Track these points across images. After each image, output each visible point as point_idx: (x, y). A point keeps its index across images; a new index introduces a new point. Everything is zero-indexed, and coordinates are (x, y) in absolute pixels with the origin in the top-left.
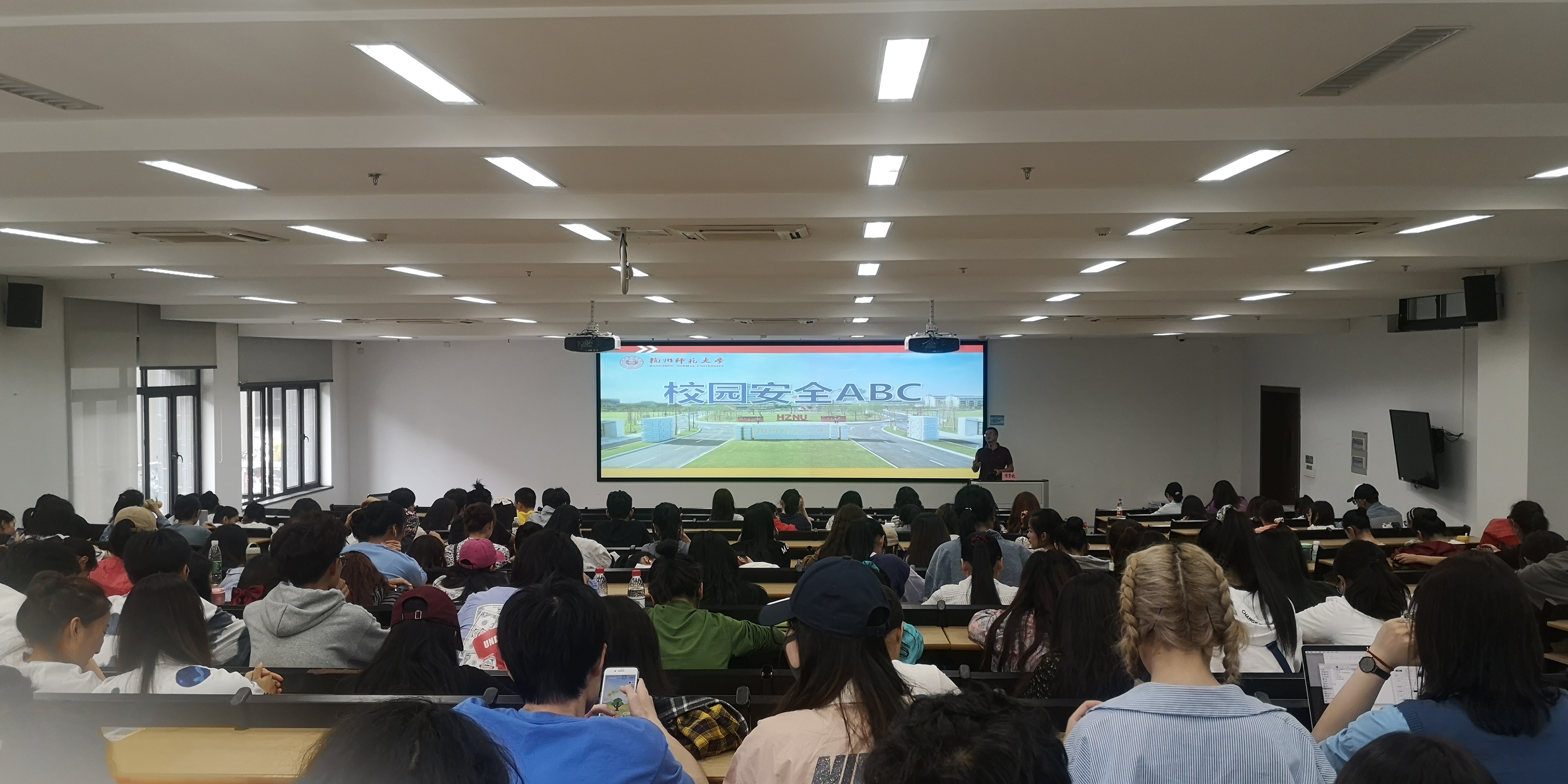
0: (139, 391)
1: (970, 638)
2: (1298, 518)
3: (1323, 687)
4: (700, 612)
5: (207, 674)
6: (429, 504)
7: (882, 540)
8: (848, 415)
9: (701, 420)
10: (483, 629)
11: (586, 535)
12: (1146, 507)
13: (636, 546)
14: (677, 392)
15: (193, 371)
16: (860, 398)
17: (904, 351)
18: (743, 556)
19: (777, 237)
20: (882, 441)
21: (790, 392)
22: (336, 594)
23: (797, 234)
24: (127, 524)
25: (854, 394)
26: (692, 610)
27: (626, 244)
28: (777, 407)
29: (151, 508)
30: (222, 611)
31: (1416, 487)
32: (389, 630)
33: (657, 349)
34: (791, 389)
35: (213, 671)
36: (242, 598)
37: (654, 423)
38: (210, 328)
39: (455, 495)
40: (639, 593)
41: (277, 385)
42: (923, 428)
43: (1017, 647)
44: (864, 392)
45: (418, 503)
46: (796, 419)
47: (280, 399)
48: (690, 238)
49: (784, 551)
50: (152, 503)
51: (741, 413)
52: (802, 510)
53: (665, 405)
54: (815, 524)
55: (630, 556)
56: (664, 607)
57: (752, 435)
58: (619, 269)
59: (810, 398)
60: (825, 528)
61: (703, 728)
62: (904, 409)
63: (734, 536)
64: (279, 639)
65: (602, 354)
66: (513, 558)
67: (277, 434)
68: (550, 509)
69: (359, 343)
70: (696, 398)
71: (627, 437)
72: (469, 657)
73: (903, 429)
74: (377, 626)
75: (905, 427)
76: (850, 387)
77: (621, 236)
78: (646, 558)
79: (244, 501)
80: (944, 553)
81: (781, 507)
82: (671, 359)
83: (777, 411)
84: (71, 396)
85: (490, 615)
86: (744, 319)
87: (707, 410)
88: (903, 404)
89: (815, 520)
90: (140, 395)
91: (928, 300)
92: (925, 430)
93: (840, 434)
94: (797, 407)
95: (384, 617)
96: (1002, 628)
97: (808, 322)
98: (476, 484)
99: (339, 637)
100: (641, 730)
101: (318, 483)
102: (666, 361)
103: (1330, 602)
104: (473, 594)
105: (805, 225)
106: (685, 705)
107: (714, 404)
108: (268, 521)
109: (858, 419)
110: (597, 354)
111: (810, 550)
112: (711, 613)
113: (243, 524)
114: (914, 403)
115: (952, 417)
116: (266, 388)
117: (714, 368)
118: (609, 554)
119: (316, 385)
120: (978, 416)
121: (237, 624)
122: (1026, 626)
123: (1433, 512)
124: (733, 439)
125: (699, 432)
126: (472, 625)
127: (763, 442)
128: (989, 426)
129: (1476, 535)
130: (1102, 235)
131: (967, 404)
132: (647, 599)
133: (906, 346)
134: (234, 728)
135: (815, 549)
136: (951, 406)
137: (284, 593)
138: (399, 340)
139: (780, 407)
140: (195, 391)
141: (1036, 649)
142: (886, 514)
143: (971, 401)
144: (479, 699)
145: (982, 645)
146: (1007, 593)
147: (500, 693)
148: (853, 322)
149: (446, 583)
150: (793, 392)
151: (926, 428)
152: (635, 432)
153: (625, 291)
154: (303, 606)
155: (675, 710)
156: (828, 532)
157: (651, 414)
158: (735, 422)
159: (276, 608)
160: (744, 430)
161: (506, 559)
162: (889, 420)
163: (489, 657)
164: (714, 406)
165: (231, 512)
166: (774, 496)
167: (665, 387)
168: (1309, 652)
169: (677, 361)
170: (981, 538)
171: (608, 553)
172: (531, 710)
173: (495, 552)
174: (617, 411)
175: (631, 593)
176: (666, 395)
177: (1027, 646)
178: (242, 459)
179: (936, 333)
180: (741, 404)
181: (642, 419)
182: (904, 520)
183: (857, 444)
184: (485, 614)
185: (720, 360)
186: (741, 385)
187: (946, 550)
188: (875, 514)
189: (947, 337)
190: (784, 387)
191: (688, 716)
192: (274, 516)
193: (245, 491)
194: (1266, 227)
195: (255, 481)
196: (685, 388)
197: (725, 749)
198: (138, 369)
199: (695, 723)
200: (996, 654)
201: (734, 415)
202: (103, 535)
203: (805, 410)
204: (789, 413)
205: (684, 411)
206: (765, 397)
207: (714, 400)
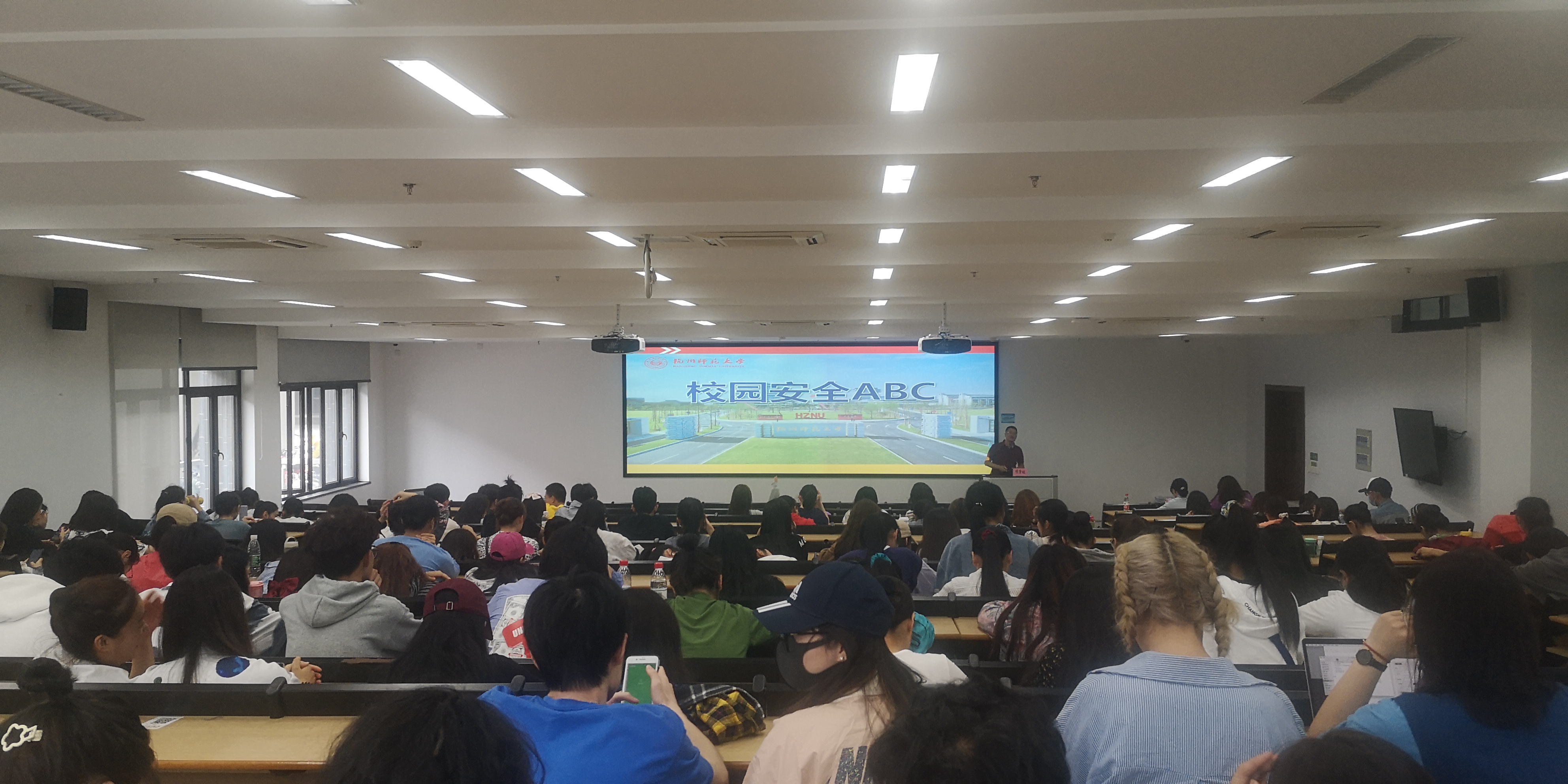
0: (182, 391)
1: (979, 628)
2: (1303, 513)
3: (1323, 679)
4: (720, 603)
5: (247, 664)
6: (463, 499)
7: (896, 533)
8: (864, 414)
9: (723, 418)
10: (512, 619)
11: (612, 529)
12: (1152, 502)
13: (660, 540)
14: (699, 392)
15: (234, 372)
16: (876, 397)
17: (917, 352)
18: (762, 549)
19: (794, 243)
20: (897, 438)
21: (808, 391)
22: (370, 586)
23: (814, 239)
24: (168, 520)
25: (870, 393)
26: (713, 601)
27: (650, 250)
28: (796, 405)
29: (192, 504)
30: (259, 603)
31: (1419, 483)
32: (422, 620)
33: (680, 350)
34: (809, 389)
35: (252, 661)
36: (279, 590)
37: (677, 421)
38: (251, 330)
39: (488, 491)
40: (661, 585)
41: (316, 385)
42: (936, 426)
43: (1024, 637)
44: (879, 391)
45: (451, 498)
46: (814, 417)
47: (319, 398)
48: (711, 244)
49: (802, 544)
50: (193, 499)
51: (761, 411)
52: (820, 505)
53: (688, 403)
54: (832, 519)
55: (654, 549)
56: (684, 598)
57: (771, 432)
58: (643, 274)
59: (828, 397)
60: (841, 522)
61: (721, 714)
62: (918, 407)
63: (753, 530)
64: (314, 630)
65: (628, 355)
66: (541, 551)
67: (316, 432)
68: (578, 503)
69: (396, 345)
70: (718, 397)
71: (651, 435)
72: (499, 647)
73: (917, 427)
74: (411, 616)
75: (920, 425)
76: (866, 386)
77: (645, 243)
78: (669, 551)
79: (283, 496)
80: (955, 546)
81: (799, 502)
82: (694, 360)
83: (795, 409)
84: (115, 396)
85: (519, 605)
86: (764, 321)
87: (728, 408)
88: (917, 403)
89: (832, 514)
90: (182, 395)
91: (942, 302)
92: (938, 427)
93: (857, 432)
94: (816, 405)
95: (416, 608)
96: (1010, 618)
97: (825, 325)
98: (507, 479)
99: (373, 627)
100: (660, 717)
101: (356, 479)
102: (689, 362)
103: (1332, 596)
104: (503, 585)
105: (821, 232)
106: (704, 693)
107: (735, 402)
108: (306, 516)
109: (873, 417)
110: (623, 355)
111: (827, 543)
112: (730, 604)
113: (282, 518)
114: (928, 401)
115: (964, 415)
116: (306, 388)
117: (735, 367)
118: (634, 547)
119: (354, 385)
120: (990, 413)
121: (273, 616)
122: (1033, 617)
123: (1437, 508)
124: (753, 437)
125: (721, 429)
126: (501, 615)
127: (783, 439)
128: (1000, 424)
129: (1479, 531)
130: (1108, 240)
131: (980, 401)
132: (669, 590)
133: (920, 348)
134: (269, 717)
135: (832, 542)
136: (963, 405)
137: (319, 585)
138: (434, 342)
139: (799, 405)
140: (236, 391)
141: (1043, 639)
142: (901, 509)
143: (983, 399)
144: (505, 685)
145: (991, 635)
146: (1015, 585)
147: (527, 680)
148: (869, 324)
149: (478, 575)
150: (811, 391)
151: (940, 426)
152: (659, 430)
153: (649, 296)
154: (339, 597)
155: (694, 697)
156: (843, 526)
157: (674, 412)
158: (755, 420)
159: (311, 600)
160: (764, 427)
161: (536, 552)
162: (904, 418)
163: (518, 646)
164: (736, 404)
165: (271, 507)
166: (793, 490)
167: (688, 386)
168: (1310, 645)
169: (699, 362)
170: (991, 533)
171: (632, 546)
172: (556, 696)
173: (525, 544)
174: (642, 410)
175: (653, 584)
176: (688, 394)
177: (1034, 637)
178: (282, 457)
179: (949, 335)
180: (761, 402)
181: (666, 417)
182: (918, 515)
183: (873, 441)
184: (514, 605)
185: (741, 361)
186: (761, 385)
187: (957, 544)
188: (890, 508)
189: (959, 338)
190: (802, 387)
191: (707, 704)
192: (312, 511)
193: (284, 487)
194: (1270, 231)
195: (295, 478)
196: (708, 387)
197: (741, 735)
198: (180, 370)
199: (714, 709)
200: (1005, 643)
201: (754, 413)
202: (145, 530)
203: (822, 409)
204: (807, 411)
205: (706, 410)
206: (784, 396)
207: (735, 399)
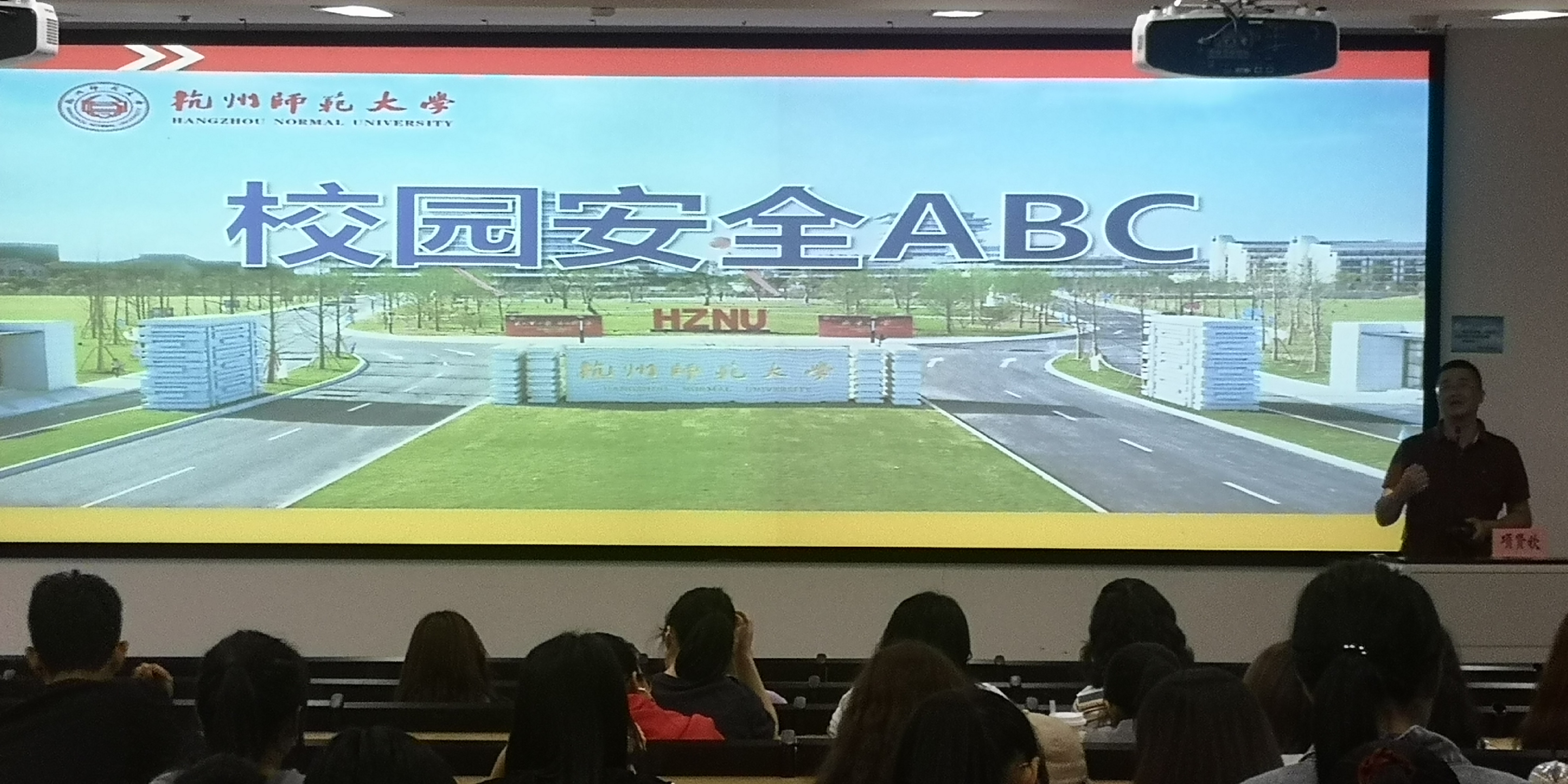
8: (922, 316)
9: (367, 326)
14: (274, 222)
16: (968, 249)
17: (1127, 70)
20: (1046, 410)
21: (703, 224)
25: (944, 232)
28: (653, 279)
33: (200, 57)
34: (707, 213)
37: (189, 337)
42: (1199, 362)
44: (980, 224)
46: (724, 326)
51: (517, 300)
52: (743, 663)
53: (230, 269)
57: (557, 384)
59: (779, 247)
60: (821, 731)
62: (1131, 289)
70: (348, 244)
71: (81, 390)
73: (1124, 366)
75: (1135, 360)
76: (929, 207)
81: (661, 652)
82: (254, 97)
83: (653, 294)
87: (390, 288)
88: (1125, 273)
89: (790, 700)
92: (1206, 368)
93: (890, 385)
94: (730, 279)
102: (236, 102)
107: (416, 265)
109: (956, 325)
114: (1168, 266)
115: (1308, 320)
117: (416, 128)
120: (1408, 318)
124: (486, 401)
125: (360, 372)
127: (601, 413)
128: (1447, 356)
133: (1138, 53)
136: (1306, 280)
139: (667, 280)
142: (1053, 682)
143: (1382, 262)
150: (713, 224)
151: (1213, 363)
152: (116, 372)
157: (177, 302)
158: (497, 334)
160: (530, 365)
162: (1074, 332)
164: (418, 274)
166: (636, 611)
167: (232, 200)
169: (276, 102)
174: (48, 293)
176: (232, 232)
180: (518, 266)
181: (142, 322)
182: (1120, 703)
183: (953, 420)
185: (438, 102)
186: (518, 198)
188: (1012, 679)
189: (1289, 16)
190: (681, 206)
196: (307, 205)
201: (491, 308)
203: (759, 292)
204: (697, 301)
205: (301, 293)
206: (609, 244)
207: (417, 253)
